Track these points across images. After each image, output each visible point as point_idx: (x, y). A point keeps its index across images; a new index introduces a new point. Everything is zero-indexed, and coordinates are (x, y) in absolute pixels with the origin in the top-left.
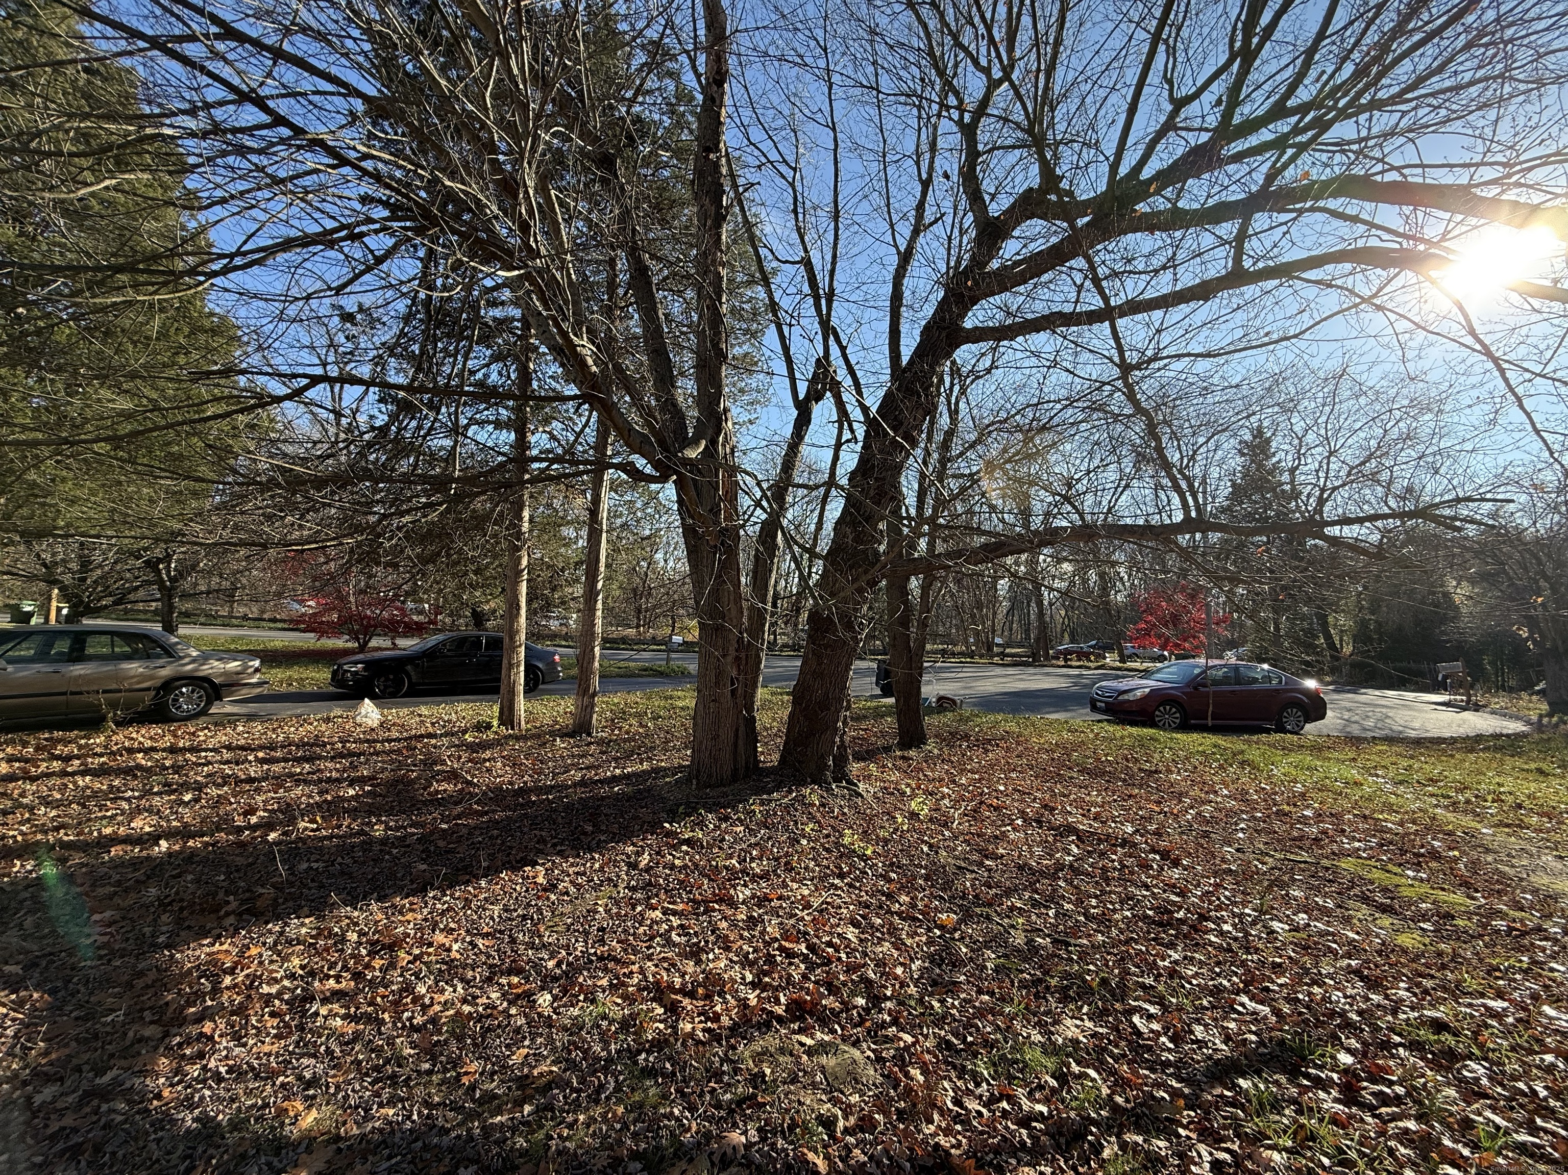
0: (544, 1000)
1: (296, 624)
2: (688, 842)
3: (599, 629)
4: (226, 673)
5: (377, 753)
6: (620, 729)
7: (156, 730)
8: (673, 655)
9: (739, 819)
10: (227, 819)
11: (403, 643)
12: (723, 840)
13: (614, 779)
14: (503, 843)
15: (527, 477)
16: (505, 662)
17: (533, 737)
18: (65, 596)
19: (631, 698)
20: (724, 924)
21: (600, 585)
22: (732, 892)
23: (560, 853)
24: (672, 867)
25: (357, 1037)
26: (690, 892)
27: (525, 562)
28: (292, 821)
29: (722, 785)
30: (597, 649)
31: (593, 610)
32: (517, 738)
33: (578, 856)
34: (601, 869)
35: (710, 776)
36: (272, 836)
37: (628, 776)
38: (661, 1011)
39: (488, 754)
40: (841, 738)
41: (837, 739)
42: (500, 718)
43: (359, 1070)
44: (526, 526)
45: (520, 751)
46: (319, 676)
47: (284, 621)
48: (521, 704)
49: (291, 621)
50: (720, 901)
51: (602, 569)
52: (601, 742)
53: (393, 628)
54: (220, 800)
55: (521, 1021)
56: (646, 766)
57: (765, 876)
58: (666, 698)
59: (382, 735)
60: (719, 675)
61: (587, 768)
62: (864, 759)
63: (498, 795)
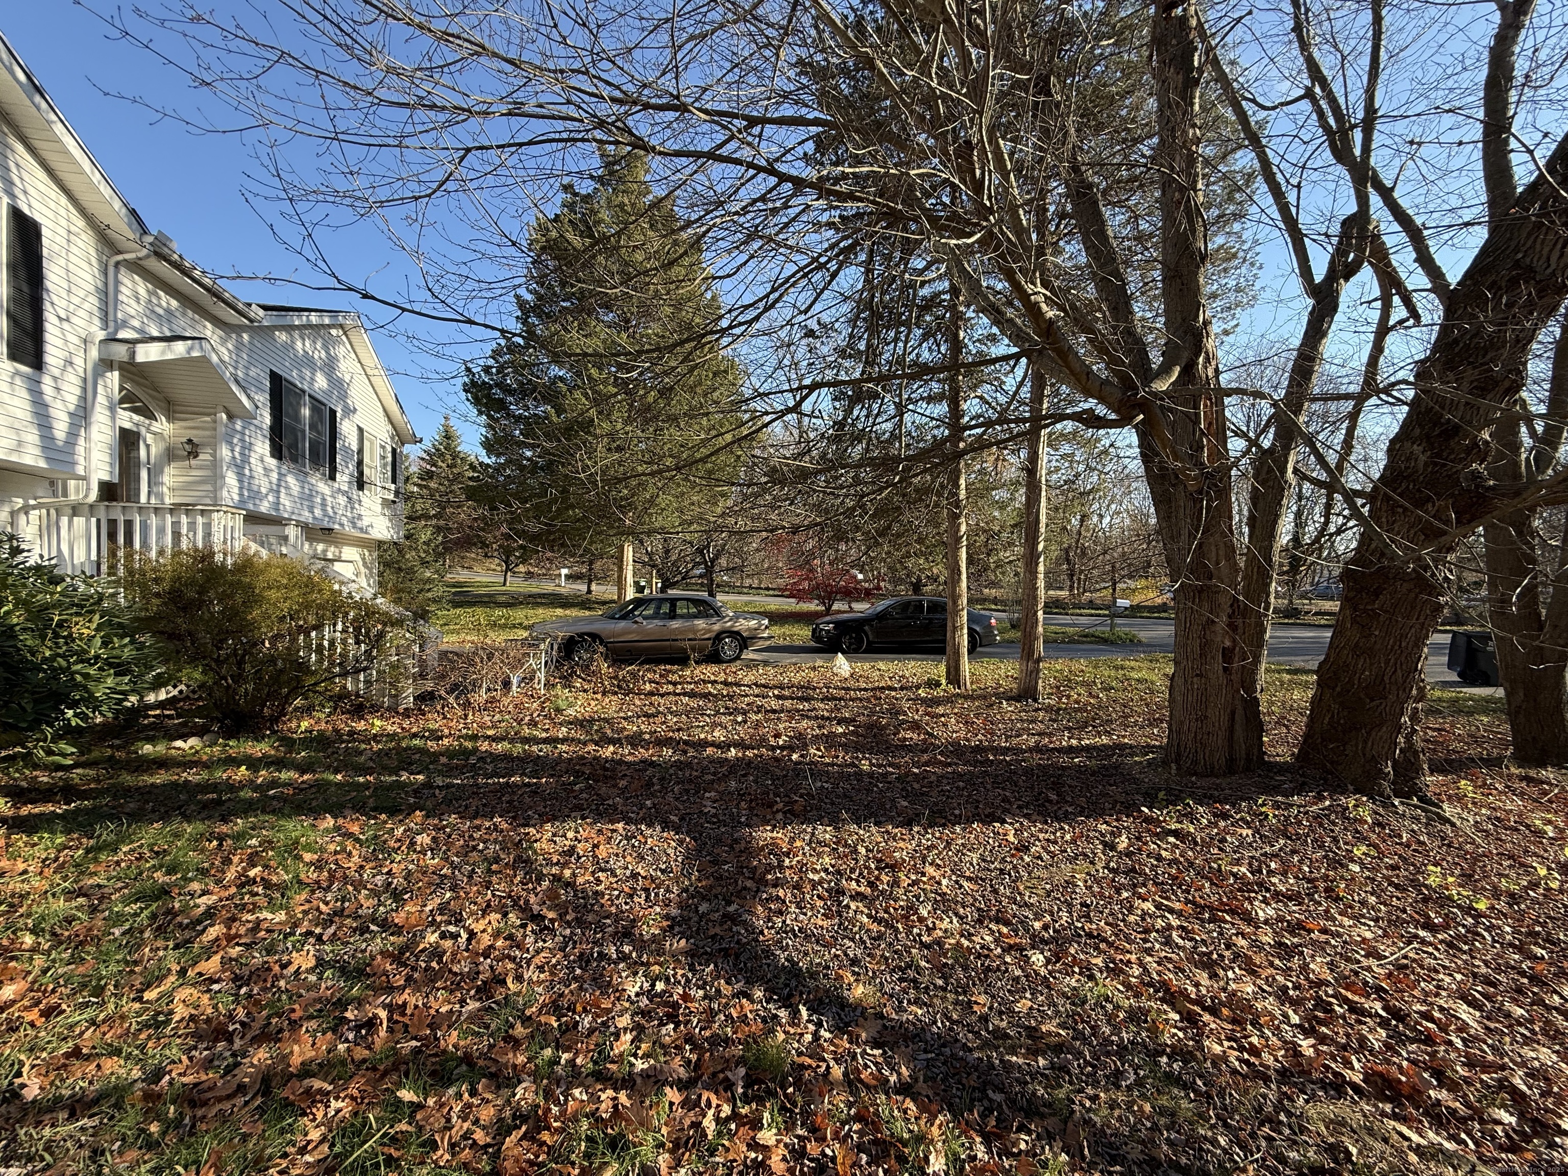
0: (1037, 958)
1: (782, 592)
2: (1176, 833)
3: (1041, 593)
4: (749, 629)
5: (852, 700)
6: (1068, 697)
7: (715, 668)
8: (1118, 621)
9: (1242, 819)
10: (763, 740)
11: (857, 606)
12: (1223, 840)
13: (1070, 750)
14: (970, 796)
15: (962, 445)
16: (949, 624)
17: (979, 697)
18: (660, 576)
19: (1075, 666)
20: (1241, 942)
21: (1041, 547)
22: (1246, 904)
23: (1026, 816)
24: (1159, 858)
25: (880, 937)
26: (1188, 892)
27: (963, 528)
28: (805, 746)
29: (1212, 774)
30: (1040, 613)
31: (1034, 573)
32: (966, 697)
33: (1046, 823)
34: (1074, 841)
35: (1195, 762)
36: (795, 757)
37: (1088, 748)
38: (1177, 1017)
39: (940, 710)
40: (1408, 738)
41: (1401, 739)
42: (948, 678)
43: (888, 965)
44: (963, 494)
45: (969, 709)
46: (802, 634)
47: (774, 589)
48: (966, 666)
49: (780, 590)
50: (1232, 912)
51: (1043, 530)
52: (1049, 709)
53: (851, 593)
54: (758, 725)
55: (1018, 973)
56: (1105, 740)
57: (1293, 897)
58: (1116, 668)
59: (851, 683)
60: (1205, 646)
61: (1039, 734)
62: (1443, 772)
63: (956, 750)
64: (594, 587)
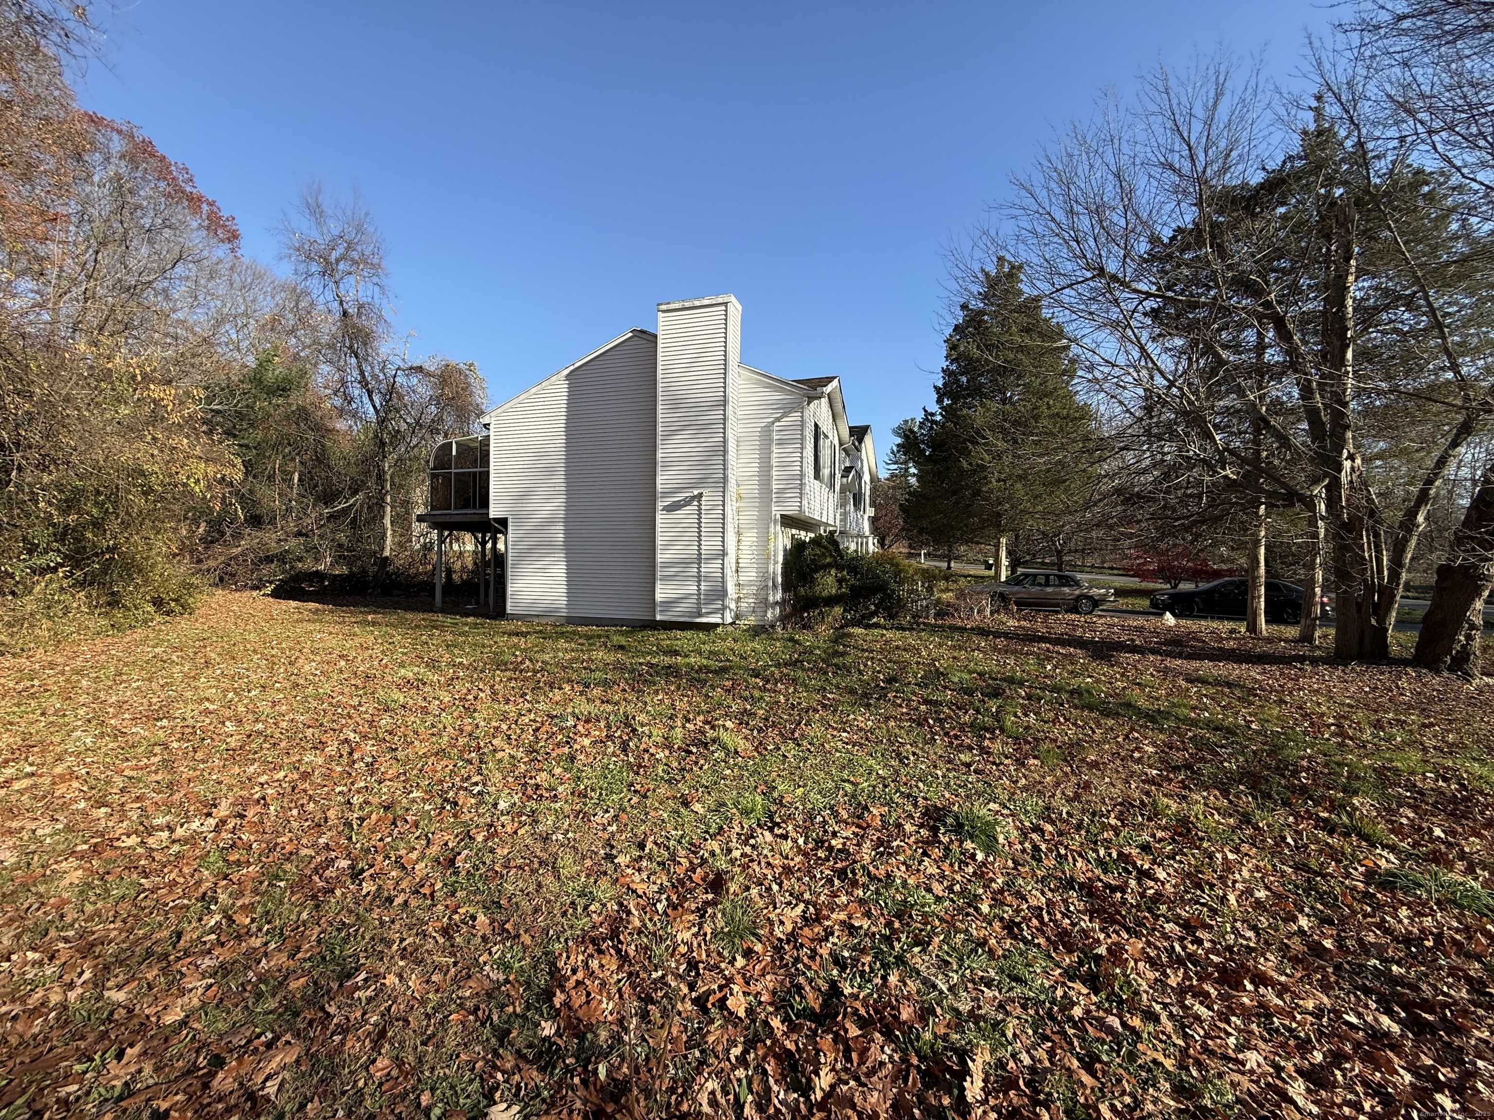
1: (1126, 572)
4: (1100, 595)
40: (1463, 646)
41: (1457, 647)
42: (1247, 628)
46: (1143, 602)
47: (1119, 569)
49: (1124, 569)
59: (1176, 630)
64: (952, 564)
